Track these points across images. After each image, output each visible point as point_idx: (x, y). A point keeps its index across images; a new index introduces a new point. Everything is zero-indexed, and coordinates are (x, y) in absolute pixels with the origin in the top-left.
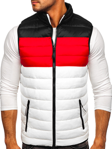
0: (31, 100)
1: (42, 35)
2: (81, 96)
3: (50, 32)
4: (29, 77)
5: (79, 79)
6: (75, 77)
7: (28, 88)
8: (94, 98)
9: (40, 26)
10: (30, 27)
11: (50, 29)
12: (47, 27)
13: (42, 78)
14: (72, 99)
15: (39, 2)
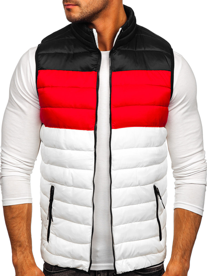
0: (57, 186)
1: (81, 68)
2: (158, 179)
3: (94, 63)
4: (54, 147)
5: (154, 150)
6: (147, 146)
7: (53, 166)
8: (175, 186)
9: (77, 51)
10: (59, 51)
11: (95, 56)
12: (91, 52)
13: (77, 149)
14: (139, 185)
15: (77, 5)
